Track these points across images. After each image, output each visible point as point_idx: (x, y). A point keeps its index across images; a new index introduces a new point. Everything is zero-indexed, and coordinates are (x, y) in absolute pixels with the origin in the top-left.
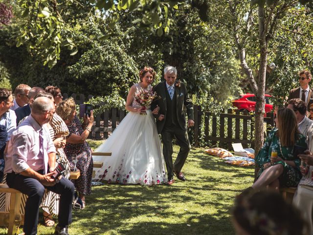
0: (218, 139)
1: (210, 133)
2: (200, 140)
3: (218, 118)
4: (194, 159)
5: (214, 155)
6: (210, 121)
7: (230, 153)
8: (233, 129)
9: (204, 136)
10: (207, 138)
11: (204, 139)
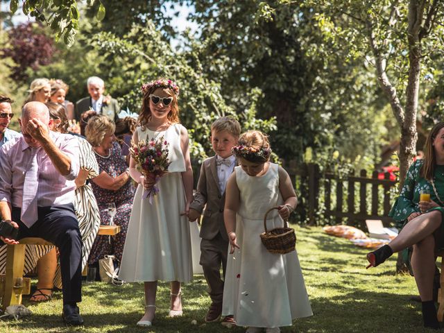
0: (345, 215)
1: (333, 206)
2: (318, 216)
3: (345, 184)
4: (306, 239)
5: (339, 235)
6: (333, 189)
7: (364, 235)
8: (369, 200)
9: (323, 210)
10: (328, 213)
11: (322, 214)
